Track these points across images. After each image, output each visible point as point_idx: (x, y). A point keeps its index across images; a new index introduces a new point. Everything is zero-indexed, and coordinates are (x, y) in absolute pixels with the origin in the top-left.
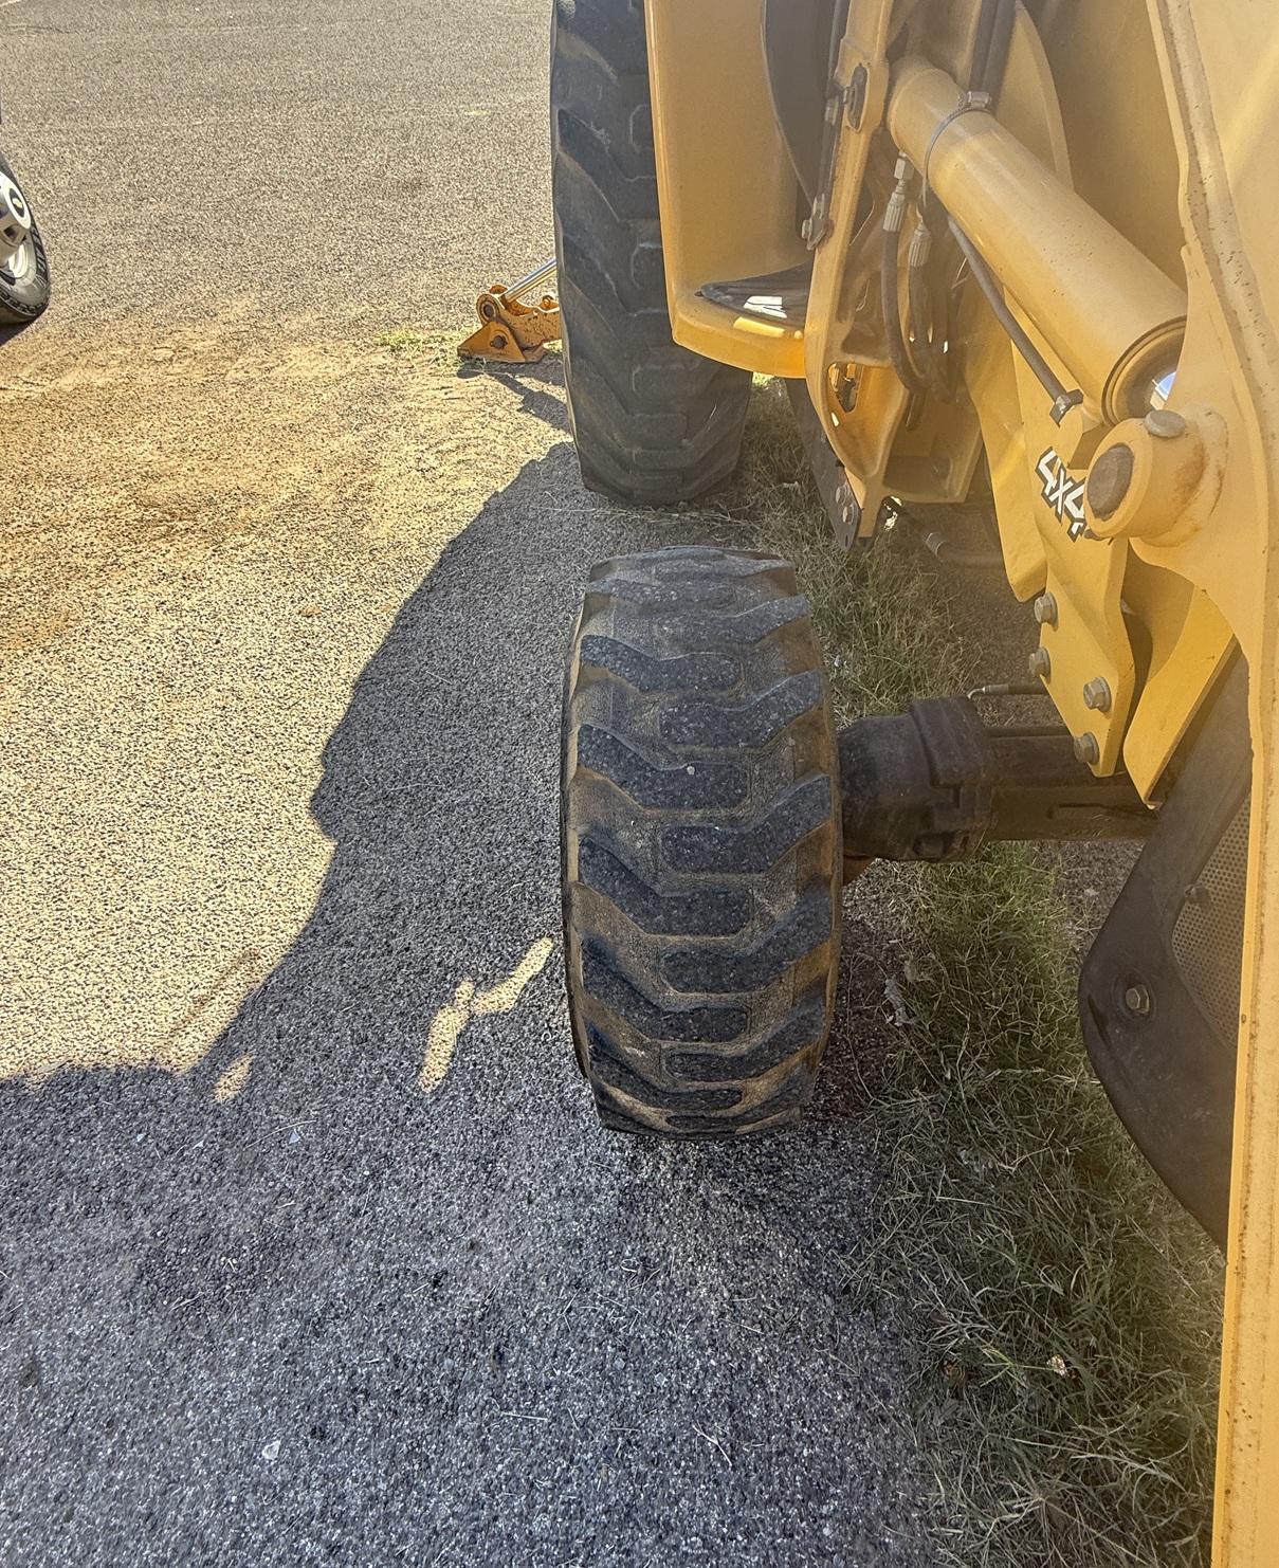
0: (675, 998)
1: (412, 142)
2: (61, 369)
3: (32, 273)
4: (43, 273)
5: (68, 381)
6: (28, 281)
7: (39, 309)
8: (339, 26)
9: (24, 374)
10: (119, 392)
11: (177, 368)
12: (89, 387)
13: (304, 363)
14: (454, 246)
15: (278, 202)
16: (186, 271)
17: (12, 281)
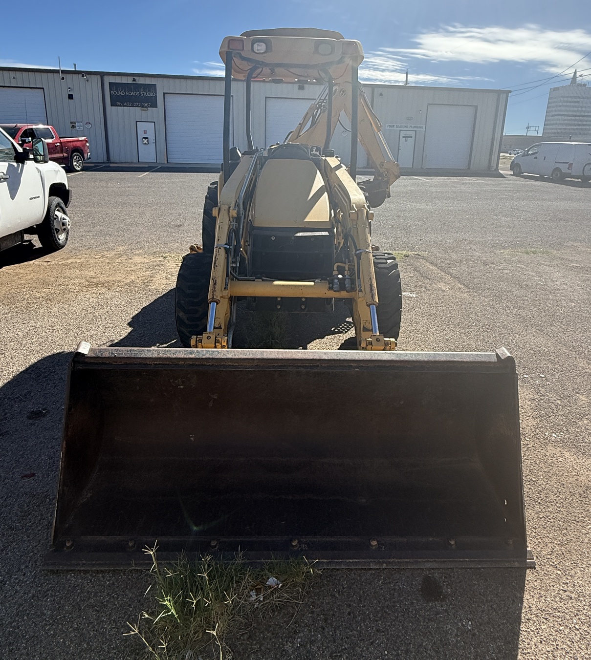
0: (189, 292)
1: (181, 216)
2: (68, 259)
3: (64, 239)
4: (67, 239)
5: (69, 261)
6: (63, 240)
7: (63, 246)
8: (165, 189)
9: (57, 259)
10: (85, 263)
11: (101, 259)
12: (76, 262)
13: (137, 259)
14: (188, 238)
15: (137, 228)
16: (106, 241)
17: (59, 240)
